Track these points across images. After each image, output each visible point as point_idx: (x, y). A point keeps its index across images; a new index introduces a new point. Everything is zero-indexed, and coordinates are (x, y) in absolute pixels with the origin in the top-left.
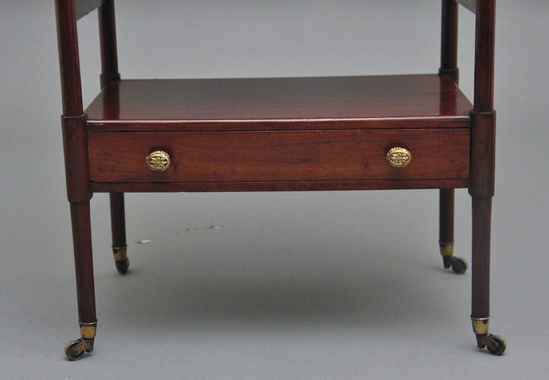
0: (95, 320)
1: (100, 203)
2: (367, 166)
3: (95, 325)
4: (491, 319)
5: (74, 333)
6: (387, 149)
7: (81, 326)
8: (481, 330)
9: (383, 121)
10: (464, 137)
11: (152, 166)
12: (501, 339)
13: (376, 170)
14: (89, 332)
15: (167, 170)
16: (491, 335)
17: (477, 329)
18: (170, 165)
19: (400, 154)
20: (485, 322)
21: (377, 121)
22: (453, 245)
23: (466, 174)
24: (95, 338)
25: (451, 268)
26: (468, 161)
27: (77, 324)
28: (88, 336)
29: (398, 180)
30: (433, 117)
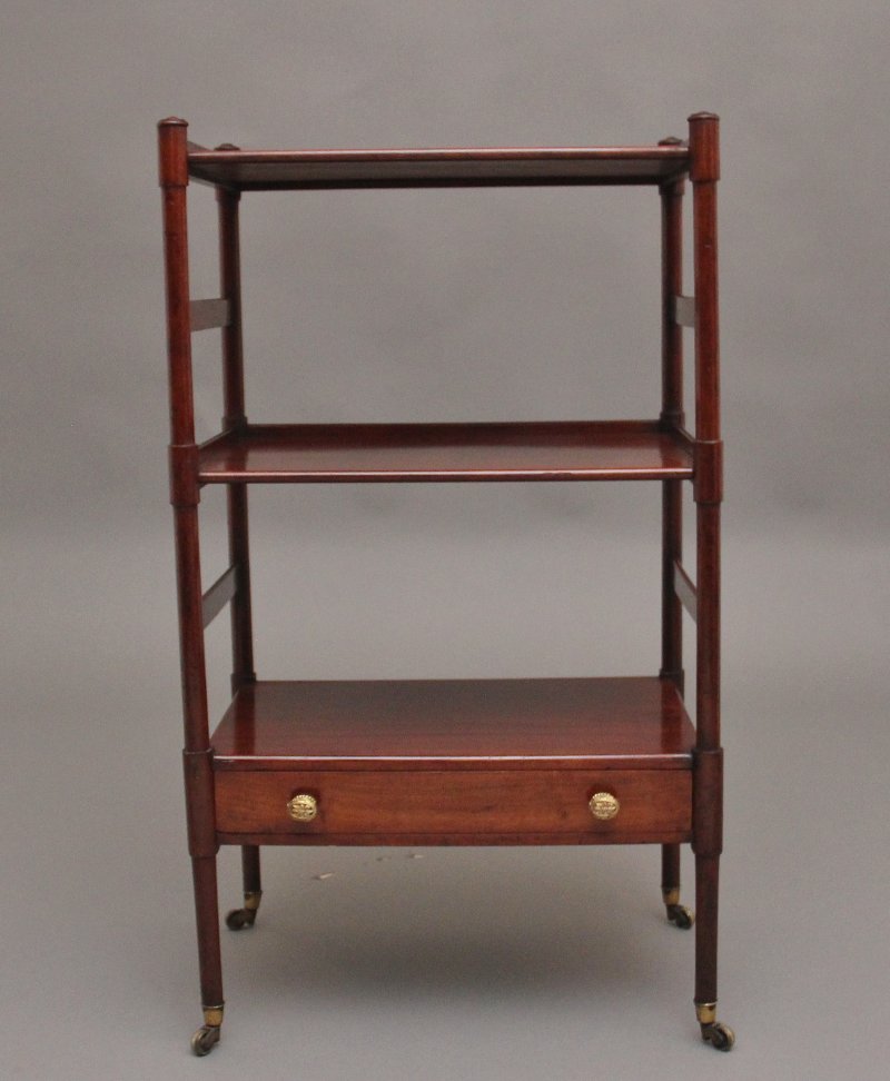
0: (221, 1002)
1: (229, 859)
2: (565, 815)
3: (221, 1009)
4: (719, 1004)
5: (197, 1017)
6: (590, 797)
7: (205, 1010)
8: (707, 1017)
9: (585, 761)
10: (685, 780)
11: (294, 816)
12: (729, 1033)
13: (576, 820)
14: (214, 1017)
15: (313, 820)
16: (718, 1025)
17: (702, 1017)
18: (318, 814)
19: (605, 802)
20: (711, 1008)
21: (578, 760)
22: (678, 891)
23: (688, 826)
24: (222, 1026)
25: (674, 922)
26: (690, 810)
27: (200, 1007)
28: (213, 1023)
29: (603, 833)
30: (647, 756)
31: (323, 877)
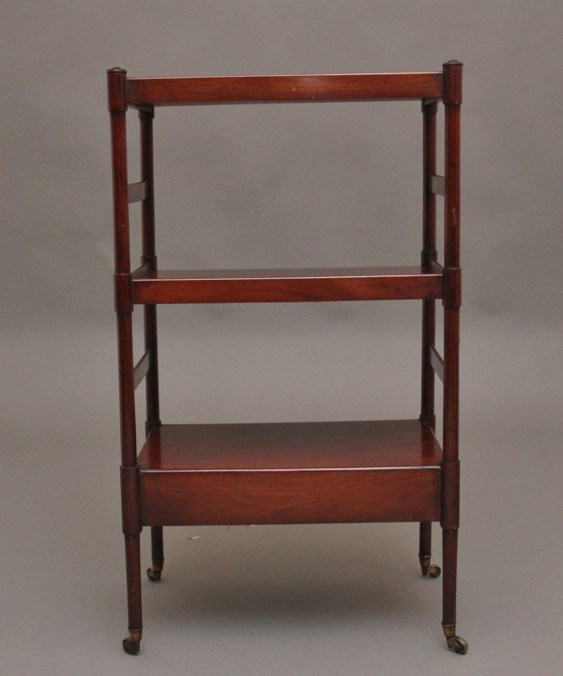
31: (194, 538)
